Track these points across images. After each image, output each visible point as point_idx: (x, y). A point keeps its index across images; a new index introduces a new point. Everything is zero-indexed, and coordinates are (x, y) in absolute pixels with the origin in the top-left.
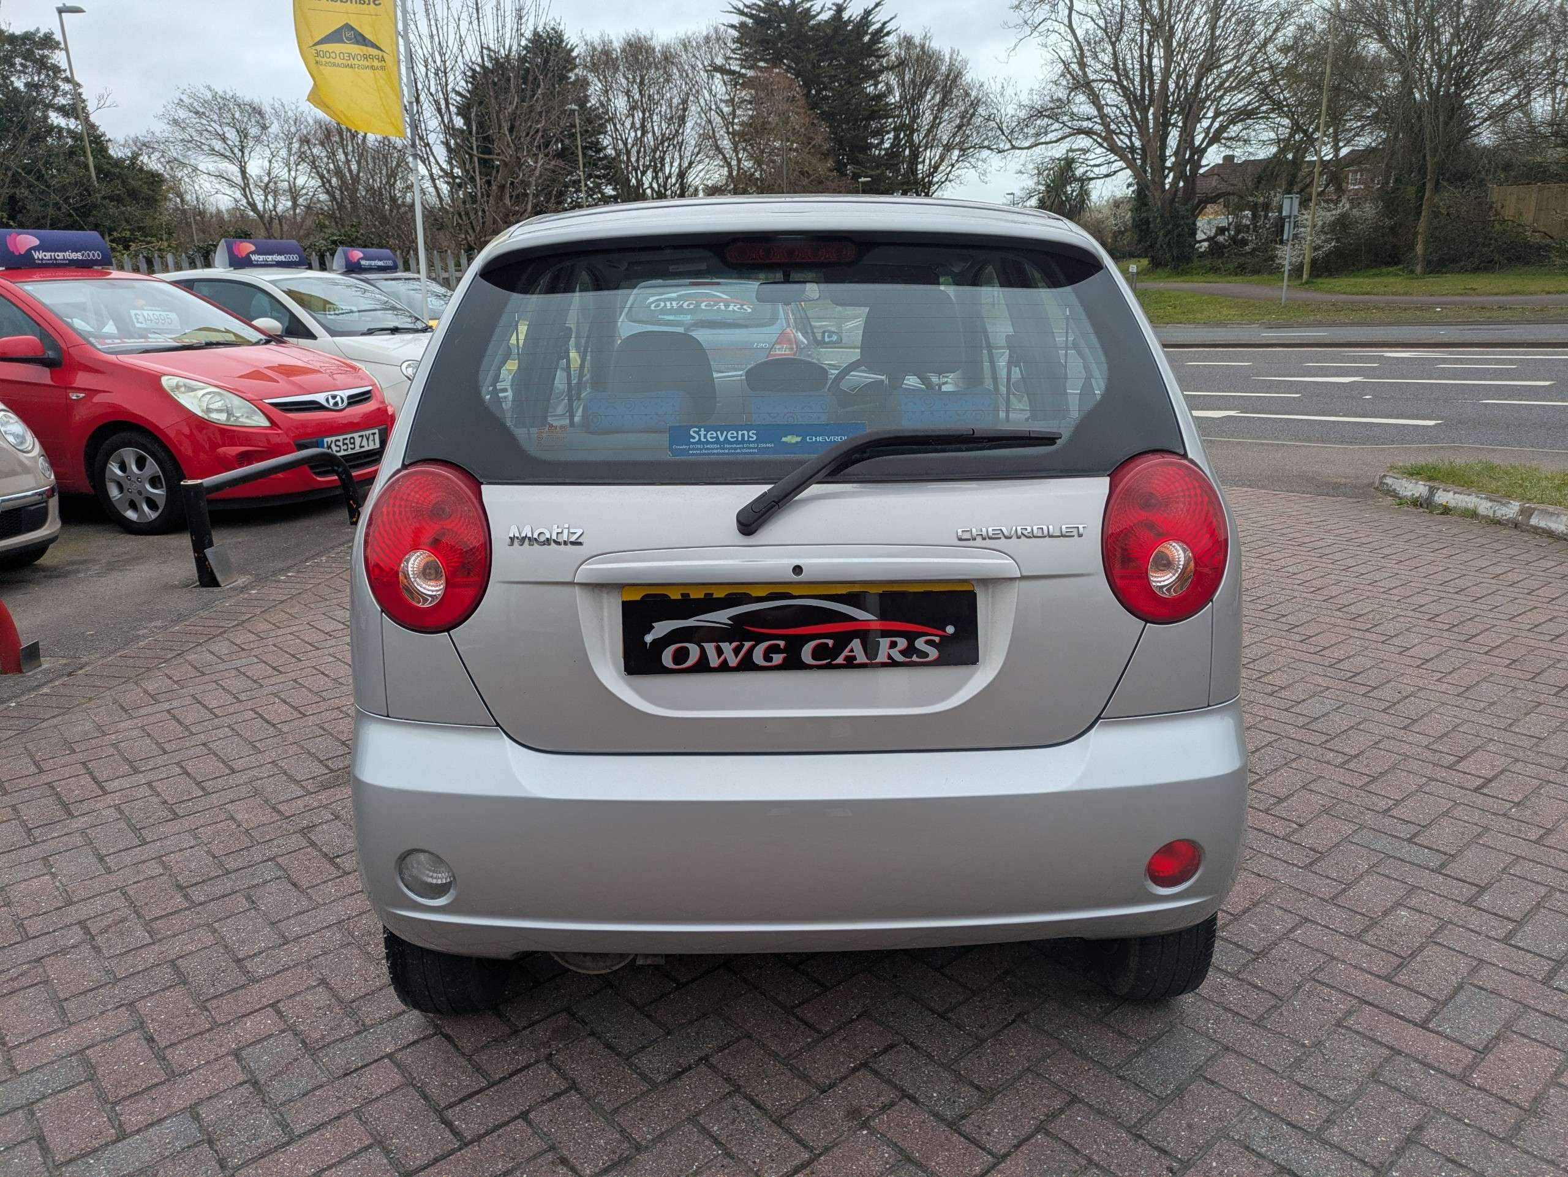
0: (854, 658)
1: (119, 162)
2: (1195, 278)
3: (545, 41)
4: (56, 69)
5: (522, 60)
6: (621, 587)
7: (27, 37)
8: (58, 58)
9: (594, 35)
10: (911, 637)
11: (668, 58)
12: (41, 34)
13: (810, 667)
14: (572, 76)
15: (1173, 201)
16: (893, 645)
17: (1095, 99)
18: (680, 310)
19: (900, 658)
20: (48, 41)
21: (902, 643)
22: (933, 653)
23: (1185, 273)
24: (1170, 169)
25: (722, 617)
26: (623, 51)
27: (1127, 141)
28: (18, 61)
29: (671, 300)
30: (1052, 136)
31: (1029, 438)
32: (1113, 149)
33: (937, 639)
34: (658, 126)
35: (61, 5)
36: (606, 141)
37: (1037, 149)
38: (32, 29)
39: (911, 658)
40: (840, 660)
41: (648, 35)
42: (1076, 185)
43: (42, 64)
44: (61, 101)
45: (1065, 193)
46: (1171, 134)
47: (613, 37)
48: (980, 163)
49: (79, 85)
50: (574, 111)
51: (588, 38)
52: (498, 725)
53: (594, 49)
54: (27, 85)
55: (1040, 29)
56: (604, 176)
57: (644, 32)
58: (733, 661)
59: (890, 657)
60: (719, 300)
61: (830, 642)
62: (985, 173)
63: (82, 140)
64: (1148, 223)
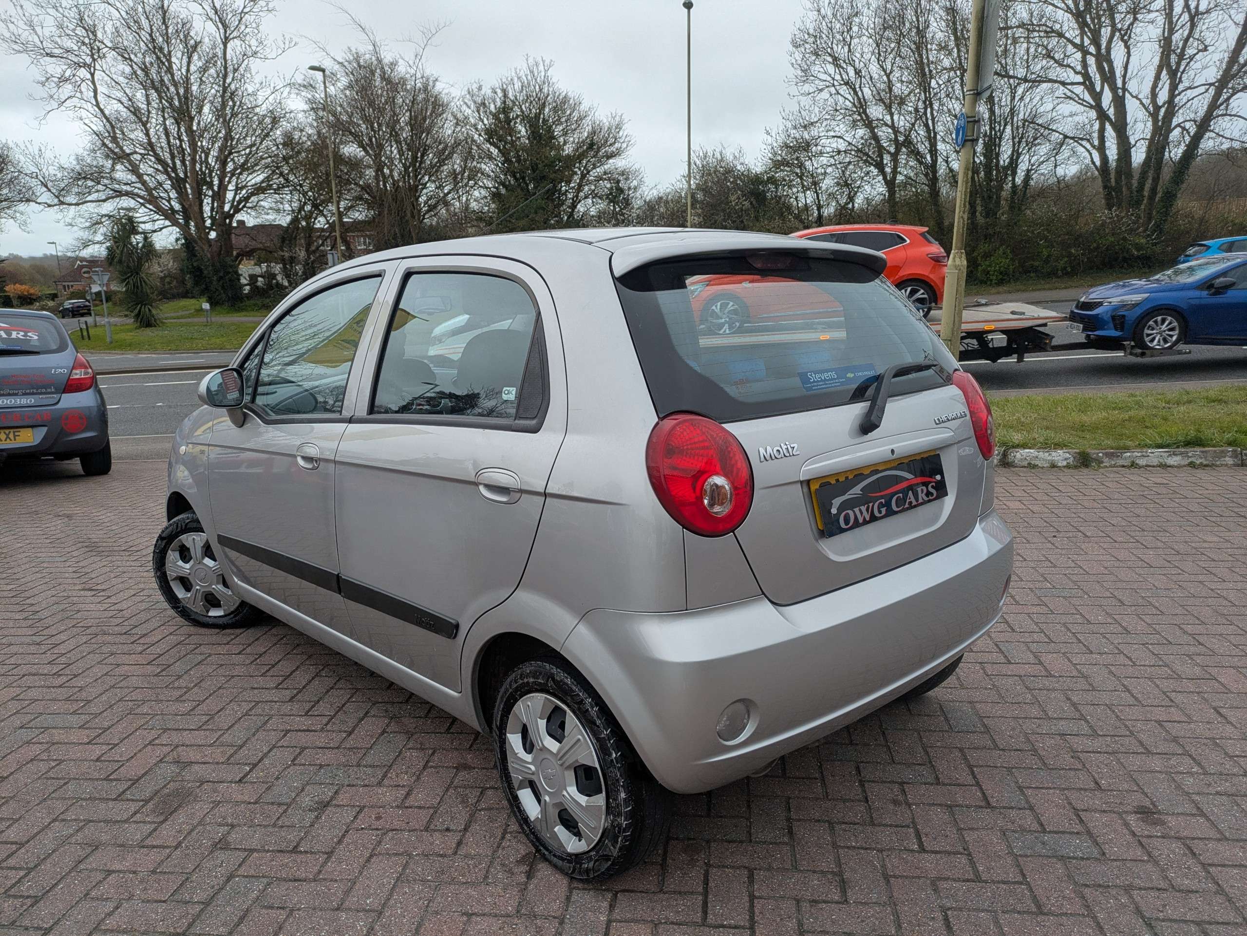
0: (912, 503)
2: (252, 313)
10: (927, 485)
13: (896, 513)
15: (219, 254)
16: (922, 491)
17: (134, 170)
21: (925, 489)
22: (935, 493)
23: (240, 310)
24: (211, 229)
25: (857, 490)
27: (167, 204)
30: (94, 197)
32: (159, 210)
33: (934, 485)
37: (84, 207)
39: (928, 498)
40: (907, 506)
42: (139, 238)
45: (131, 244)
46: (205, 201)
48: (18, 215)
52: (763, 593)
55: (66, 104)
59: (922, 499)
61: (901, 495)
62: (25, 223)
64: (201, 271)
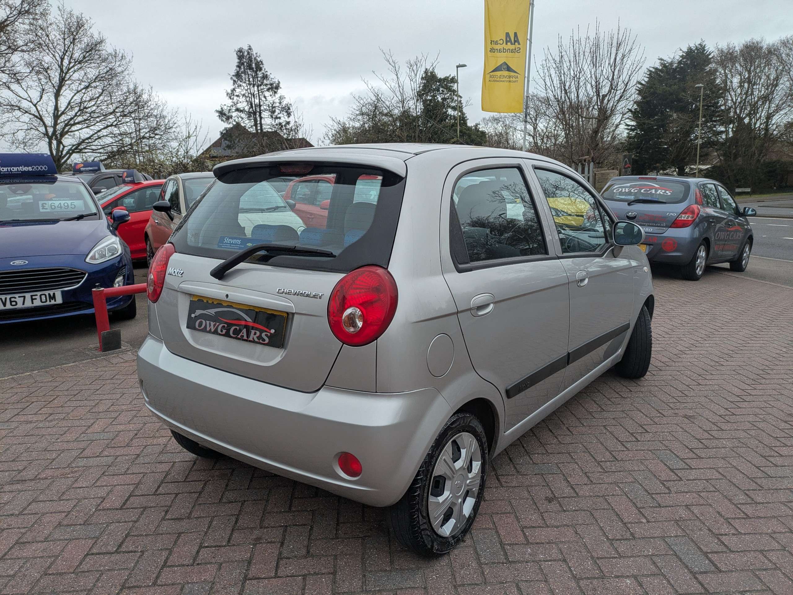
0: (243, 336)
1: (469, 129)
3: (694, 52)
4: (454, 91)
5: (680, 62)
6: (190, 295)
7: (446, 79)
8: (455, 87)
9: (723, 45)
10: (261, 331)
11: (772, 52)
12: (451, 77)
14: (707, 69)
16: (255, 334)
18: (630, 193)
19: (256, 340)
20: (454, 80)
21: (258, 333)
22: (267, 340)
26: (741, 51)
28: (441, 89)
29: (627, 187)
31: (316, 252)
33: (269, 334)
34: (759, 91)
35: (458, 64)
36: (721, 101)
38: (448, 76)
39: (260, 341)
40: (239, 336)
41: (759, 39)
43: (450, 89)
44: (453, 104)
47: (736, 45)
49: (461, 97)
50: (701, 87)
51: (719, 47)
53: (722, 51)
54: (442, 99)
56: (718, 121)
57: (757, 38)
58: (213, 330)
59: (253, 339)
60: (652, 188)
63: (457, 119)
